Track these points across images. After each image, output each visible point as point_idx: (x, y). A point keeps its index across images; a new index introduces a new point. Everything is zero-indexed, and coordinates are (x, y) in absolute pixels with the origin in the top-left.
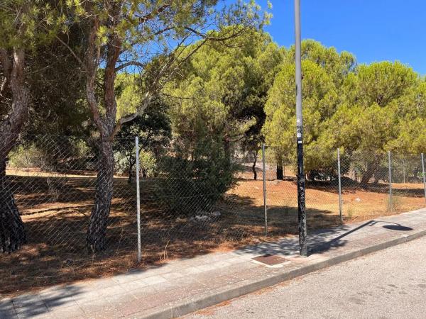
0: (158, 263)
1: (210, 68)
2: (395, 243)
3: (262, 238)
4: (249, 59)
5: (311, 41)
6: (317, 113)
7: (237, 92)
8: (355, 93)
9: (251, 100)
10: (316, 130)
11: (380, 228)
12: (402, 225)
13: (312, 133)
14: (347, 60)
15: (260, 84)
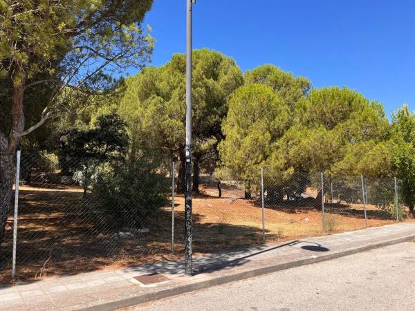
0: (32, 279)
1: (173, 88)
2: (300, 263)
3: (165, 256)
4: (210, 82)
5: (271, 66)
6: (267, 134)
7: (198, 111)
8: (307, 115)
9: (213, 119)
10: (267, 150)
11: (298, 249)
12: (323, 246)
13: (264, 153)
14: (302, 84)
15: (221, 105)
